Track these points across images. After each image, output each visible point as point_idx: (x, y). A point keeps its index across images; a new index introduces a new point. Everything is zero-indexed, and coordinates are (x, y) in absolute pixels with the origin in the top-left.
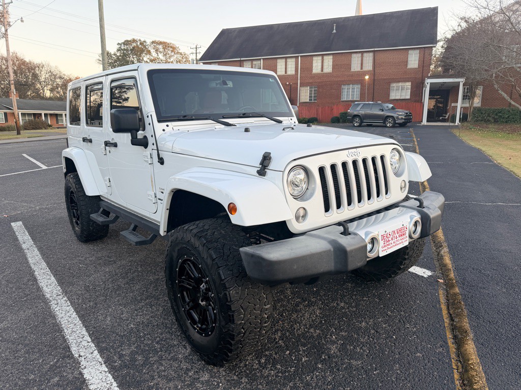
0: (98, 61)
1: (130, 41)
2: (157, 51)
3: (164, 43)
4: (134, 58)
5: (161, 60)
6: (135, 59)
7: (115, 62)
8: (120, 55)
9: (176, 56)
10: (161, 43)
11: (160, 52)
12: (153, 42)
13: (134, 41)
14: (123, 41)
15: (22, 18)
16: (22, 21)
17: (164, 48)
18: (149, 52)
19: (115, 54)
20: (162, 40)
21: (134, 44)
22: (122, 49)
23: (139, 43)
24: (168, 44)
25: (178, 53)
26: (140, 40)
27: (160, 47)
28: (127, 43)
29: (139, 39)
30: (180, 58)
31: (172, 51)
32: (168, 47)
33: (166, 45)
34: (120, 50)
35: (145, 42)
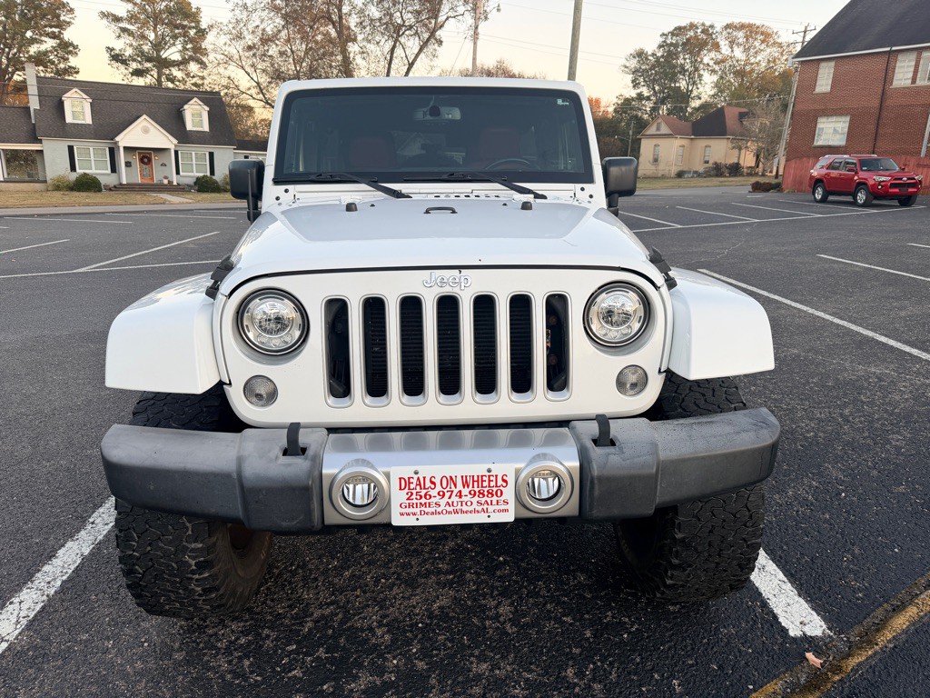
0: (623, 68)
1: (685, 27)
2: (732, 43)
3: (750, 26)
4: (685, 59)
5: (737, 61)
6: (688, 61)
7: (651, 69)
8: (662, 56)
9: (769, 50)
10: (742, 27)
11: (739, 45)
12: (728, 26)
13: (692, 26)
14: (671, 29)
15: (499, 6)
16: (498, 10)
17: (747, 37)
18: (717, 47)
19: (653, 55)
20: (746, 21)
21: (691, 33)
22: (667, 44)
23: (699, 31)
24: (758, 27)
25: (775, 43)
26: (703, 25)
27: (740, 34)
28: (679, 31)
29: (701, 22)
30: (776, 55)
31: (763, 42)
32: (757, 33)
33: (751, 30)
34: (663, 46)
35: (712, 26)
